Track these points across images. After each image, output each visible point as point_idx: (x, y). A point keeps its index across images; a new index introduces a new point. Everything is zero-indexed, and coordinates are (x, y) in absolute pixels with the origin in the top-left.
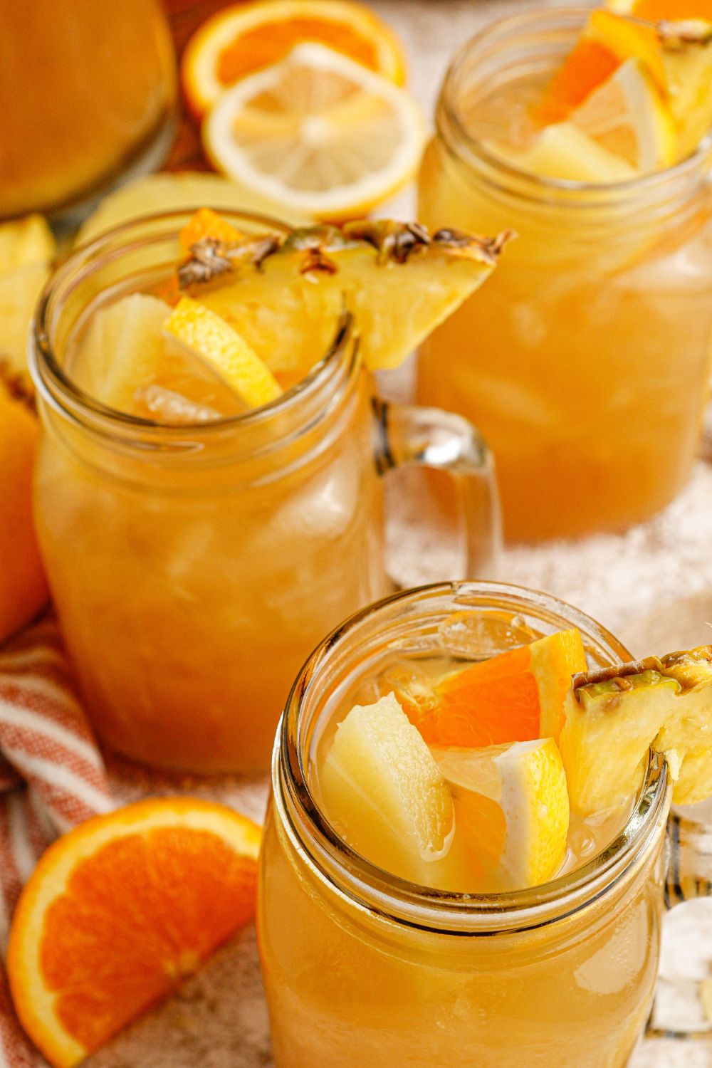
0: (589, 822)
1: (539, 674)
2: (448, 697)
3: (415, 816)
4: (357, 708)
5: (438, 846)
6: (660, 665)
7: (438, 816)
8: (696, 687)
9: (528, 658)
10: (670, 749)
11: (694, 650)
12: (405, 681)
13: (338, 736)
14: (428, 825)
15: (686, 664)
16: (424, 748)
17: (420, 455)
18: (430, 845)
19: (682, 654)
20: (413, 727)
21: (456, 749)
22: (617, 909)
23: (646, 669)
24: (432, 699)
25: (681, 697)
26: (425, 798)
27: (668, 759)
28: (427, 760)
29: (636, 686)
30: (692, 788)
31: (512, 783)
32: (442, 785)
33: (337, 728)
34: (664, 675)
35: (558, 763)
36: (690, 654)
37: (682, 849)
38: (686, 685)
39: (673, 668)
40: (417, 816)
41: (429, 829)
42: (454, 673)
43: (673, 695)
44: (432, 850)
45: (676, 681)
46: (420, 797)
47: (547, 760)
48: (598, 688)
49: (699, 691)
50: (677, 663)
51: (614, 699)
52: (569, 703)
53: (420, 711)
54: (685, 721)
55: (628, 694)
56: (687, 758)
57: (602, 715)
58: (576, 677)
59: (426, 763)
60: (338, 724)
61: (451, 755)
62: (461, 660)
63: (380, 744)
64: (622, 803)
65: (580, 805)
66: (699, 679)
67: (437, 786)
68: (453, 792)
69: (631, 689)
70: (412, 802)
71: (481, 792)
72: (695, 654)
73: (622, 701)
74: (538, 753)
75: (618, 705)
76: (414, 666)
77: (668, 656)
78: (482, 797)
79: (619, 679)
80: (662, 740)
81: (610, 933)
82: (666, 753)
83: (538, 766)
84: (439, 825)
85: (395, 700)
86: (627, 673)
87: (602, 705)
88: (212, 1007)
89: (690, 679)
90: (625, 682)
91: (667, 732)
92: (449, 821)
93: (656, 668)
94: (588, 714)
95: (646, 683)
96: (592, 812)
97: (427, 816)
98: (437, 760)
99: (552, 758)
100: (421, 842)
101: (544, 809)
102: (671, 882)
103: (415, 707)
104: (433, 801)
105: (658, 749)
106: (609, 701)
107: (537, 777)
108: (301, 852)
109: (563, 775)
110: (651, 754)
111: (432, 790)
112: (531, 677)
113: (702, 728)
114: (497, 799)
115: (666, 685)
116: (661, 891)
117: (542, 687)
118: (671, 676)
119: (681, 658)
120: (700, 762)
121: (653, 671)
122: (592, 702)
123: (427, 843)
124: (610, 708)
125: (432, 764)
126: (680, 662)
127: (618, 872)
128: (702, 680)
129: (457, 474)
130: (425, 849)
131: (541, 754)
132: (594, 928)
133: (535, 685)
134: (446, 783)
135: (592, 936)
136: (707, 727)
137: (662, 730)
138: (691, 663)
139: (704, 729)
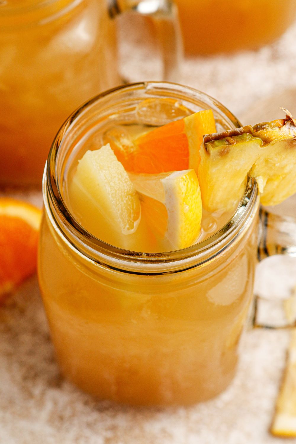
0: (214, 215)
1: (189, 134)
2: (141, 147)
3: (119, 211)
4: (89, 152)
5: (132, 227)
6: (252, 130)
7: (132, 211)
8: (272, 143)
9: (183, 125)
10: (259, 176)
11: (272, 122)
12: (118, 138)
13: (79, 166)
14: (127, 216)
15: (266, 130)
16: (125, 174)
17: (135, 7)
18: (128, 226)
19: (264, 124)
20: (120, 163)
21: (143, 174)
22: (229, 261)
23: (244, 132)
24: (132, 147)
25: (264, 148)
26: (125, 201)
27: (257, 181)
28: (126, 180)
29: (237, 142)
30: (272, 197)
31: (171, 193)
32: (134, 194)
33: (78, 163)
34: (254, 136)
35: (196, 183)
36: (269, 124)
37: (269, 229)
38: (266, 142)
39: (259, 132)
40: (120, 211)
41: (127, 218)
42: (145, 133)
43: (259, 146)
44: (128, 229)
45: (260, 139)
46: (123, 201)
47: (190, 181)
48: (216, 143)
49: (273, 144)
50: (262, 129)
51: (225, 149)
52: (202, 150)
53: (126, 154)
54: (267, 161)
55: (233, 146)
56: (269, 181)
57: (219, 157)
58: (205, 136)
59: (126, 182)
60: (79, 161)
61: (141, 178)
62: (149, 126)
63: (100, 172)
64: (233, 205)
65: (209, 206)
66: (274, 138)
67: (132, 195)
68: (141, 198)
69: (235, 143)
70: (118, 203)
71: (155, 198)
72: (272, 124)
73: (230, 150)
74: (184, 177)
75: (228, 152)
76: (123, 129)
77: (257, 125)
78: (155, 200)
79: (229, 138)
80: (255, 171)
81: (226, 274)
82: (257, 178)
83: (184, 184)
84: (132, 216)
85: (110, 148)
86: (234, 134)
87: (219, 152)
88: (22, 312)
89: (268, 138)
90: (232, 140)
91: (257, 166)
92: (138, 214)
93: (250, 132)
94: (211, 157)
95: (243, 140)
96: (217, 209)
97: (126, 211)
98: (132, 180)
99: (192, 180)
100: (122, 225)
101: (187, 207)
102: (262, 247)
103: (123, 151)
104: (129, 203)
105: (252, 176)
106: (223, 150)
107: (184, 190)
108: (58, 230)
109: (199, 189)
110: (249, 178)
111: (129, 197)
112: (185, 136)
113: (276, 165)
114: (163, 202)
115: (255, 141)
116: (255, 252)
117: (190, 141)
118: (258, 136)
119: (264, 126)
120: (276, 183)
121: (248, 134)
122: (213, 151)
123: (126, 225)
124: (223, 154)
125: (129, 183)
126: (263, 128)
127: (227, 242)
128: (275, 139)
129: (157, 19)
130: (124, 228)
131: (186, 178)
132: (215, 271)
133: (187, 140)
134: (137, 193)
135: (214, 275)
136: (279, 164)
137: (254, 165)
138: (269, 129)
139: (277, 165)
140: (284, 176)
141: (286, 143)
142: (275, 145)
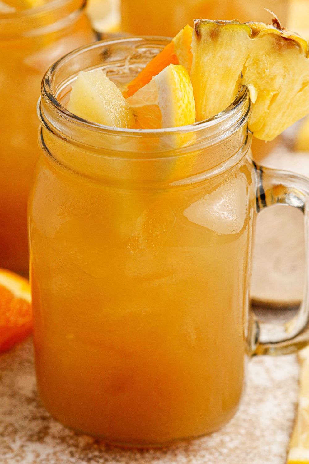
3: (113, 118)
8: (260, 35)
9: (173, 47)
10: (249, 83)
13: (72, 93)
25: (253, 39)
26: (119, 111)
30: (264, 125)
38: (254, 33)
40: (115, 119)
43: (248, 36)
46: (116, 110)
49: (262, 36)
51: (216, 28)
55: (224, 27)
56: (260, 97)
57: (210, 39)
73: (220, 31)
75: (218, 34)
80: (245, 77)
82: (247, 86)
84: (126, 123)
87: (209, 31)
89: (257, 30)
97: (120, 120)
104: (123, 114)
105: (243, 82)
106: (214, 29)
110: (239, 87)
111: (122, 109)
112: (174, 57)
114: (156, 102)
115: (243, 27)
120: (267, 102)
124: (214, 35)
133: (177, 60)
136: (268, 70)
137: (245, 68)
139: (267, 71)
140: (275, 93)
141: (274, 39)
142: (264, 38)
